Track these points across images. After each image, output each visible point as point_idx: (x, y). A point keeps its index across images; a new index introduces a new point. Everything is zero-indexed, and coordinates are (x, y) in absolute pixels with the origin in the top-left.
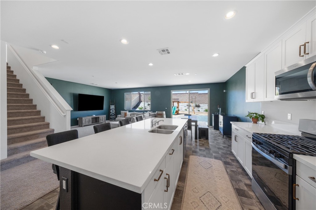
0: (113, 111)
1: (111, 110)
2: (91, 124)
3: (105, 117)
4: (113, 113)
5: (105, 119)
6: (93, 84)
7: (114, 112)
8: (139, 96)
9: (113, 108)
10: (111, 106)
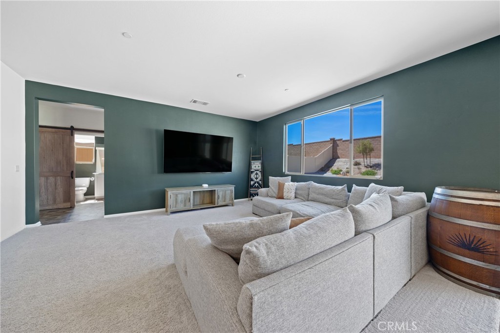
0: (256, 177)
1: (252, 172)
2: (192, 208)
3: (231, 191)
4: (258, 180)
5: (231, 196)
7: (260, 178)
8: (333, 146)
9: (257, 168)
10: (252, 163)
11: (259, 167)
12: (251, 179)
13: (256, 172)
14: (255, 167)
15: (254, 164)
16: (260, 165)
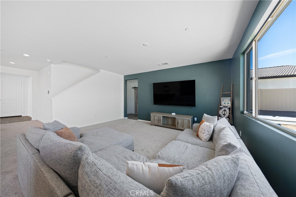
1: (221, 108)
2: (161, 125)
5: (189, 125)
6: (166, 64)
9: (226, 105)
10: (222, 100)
11: (228, 103)
12: (219, 114)
13: (224, 108)
14: (225, 103)
15: (223, 101)
16: (229, 102)
